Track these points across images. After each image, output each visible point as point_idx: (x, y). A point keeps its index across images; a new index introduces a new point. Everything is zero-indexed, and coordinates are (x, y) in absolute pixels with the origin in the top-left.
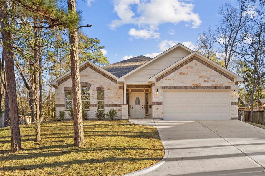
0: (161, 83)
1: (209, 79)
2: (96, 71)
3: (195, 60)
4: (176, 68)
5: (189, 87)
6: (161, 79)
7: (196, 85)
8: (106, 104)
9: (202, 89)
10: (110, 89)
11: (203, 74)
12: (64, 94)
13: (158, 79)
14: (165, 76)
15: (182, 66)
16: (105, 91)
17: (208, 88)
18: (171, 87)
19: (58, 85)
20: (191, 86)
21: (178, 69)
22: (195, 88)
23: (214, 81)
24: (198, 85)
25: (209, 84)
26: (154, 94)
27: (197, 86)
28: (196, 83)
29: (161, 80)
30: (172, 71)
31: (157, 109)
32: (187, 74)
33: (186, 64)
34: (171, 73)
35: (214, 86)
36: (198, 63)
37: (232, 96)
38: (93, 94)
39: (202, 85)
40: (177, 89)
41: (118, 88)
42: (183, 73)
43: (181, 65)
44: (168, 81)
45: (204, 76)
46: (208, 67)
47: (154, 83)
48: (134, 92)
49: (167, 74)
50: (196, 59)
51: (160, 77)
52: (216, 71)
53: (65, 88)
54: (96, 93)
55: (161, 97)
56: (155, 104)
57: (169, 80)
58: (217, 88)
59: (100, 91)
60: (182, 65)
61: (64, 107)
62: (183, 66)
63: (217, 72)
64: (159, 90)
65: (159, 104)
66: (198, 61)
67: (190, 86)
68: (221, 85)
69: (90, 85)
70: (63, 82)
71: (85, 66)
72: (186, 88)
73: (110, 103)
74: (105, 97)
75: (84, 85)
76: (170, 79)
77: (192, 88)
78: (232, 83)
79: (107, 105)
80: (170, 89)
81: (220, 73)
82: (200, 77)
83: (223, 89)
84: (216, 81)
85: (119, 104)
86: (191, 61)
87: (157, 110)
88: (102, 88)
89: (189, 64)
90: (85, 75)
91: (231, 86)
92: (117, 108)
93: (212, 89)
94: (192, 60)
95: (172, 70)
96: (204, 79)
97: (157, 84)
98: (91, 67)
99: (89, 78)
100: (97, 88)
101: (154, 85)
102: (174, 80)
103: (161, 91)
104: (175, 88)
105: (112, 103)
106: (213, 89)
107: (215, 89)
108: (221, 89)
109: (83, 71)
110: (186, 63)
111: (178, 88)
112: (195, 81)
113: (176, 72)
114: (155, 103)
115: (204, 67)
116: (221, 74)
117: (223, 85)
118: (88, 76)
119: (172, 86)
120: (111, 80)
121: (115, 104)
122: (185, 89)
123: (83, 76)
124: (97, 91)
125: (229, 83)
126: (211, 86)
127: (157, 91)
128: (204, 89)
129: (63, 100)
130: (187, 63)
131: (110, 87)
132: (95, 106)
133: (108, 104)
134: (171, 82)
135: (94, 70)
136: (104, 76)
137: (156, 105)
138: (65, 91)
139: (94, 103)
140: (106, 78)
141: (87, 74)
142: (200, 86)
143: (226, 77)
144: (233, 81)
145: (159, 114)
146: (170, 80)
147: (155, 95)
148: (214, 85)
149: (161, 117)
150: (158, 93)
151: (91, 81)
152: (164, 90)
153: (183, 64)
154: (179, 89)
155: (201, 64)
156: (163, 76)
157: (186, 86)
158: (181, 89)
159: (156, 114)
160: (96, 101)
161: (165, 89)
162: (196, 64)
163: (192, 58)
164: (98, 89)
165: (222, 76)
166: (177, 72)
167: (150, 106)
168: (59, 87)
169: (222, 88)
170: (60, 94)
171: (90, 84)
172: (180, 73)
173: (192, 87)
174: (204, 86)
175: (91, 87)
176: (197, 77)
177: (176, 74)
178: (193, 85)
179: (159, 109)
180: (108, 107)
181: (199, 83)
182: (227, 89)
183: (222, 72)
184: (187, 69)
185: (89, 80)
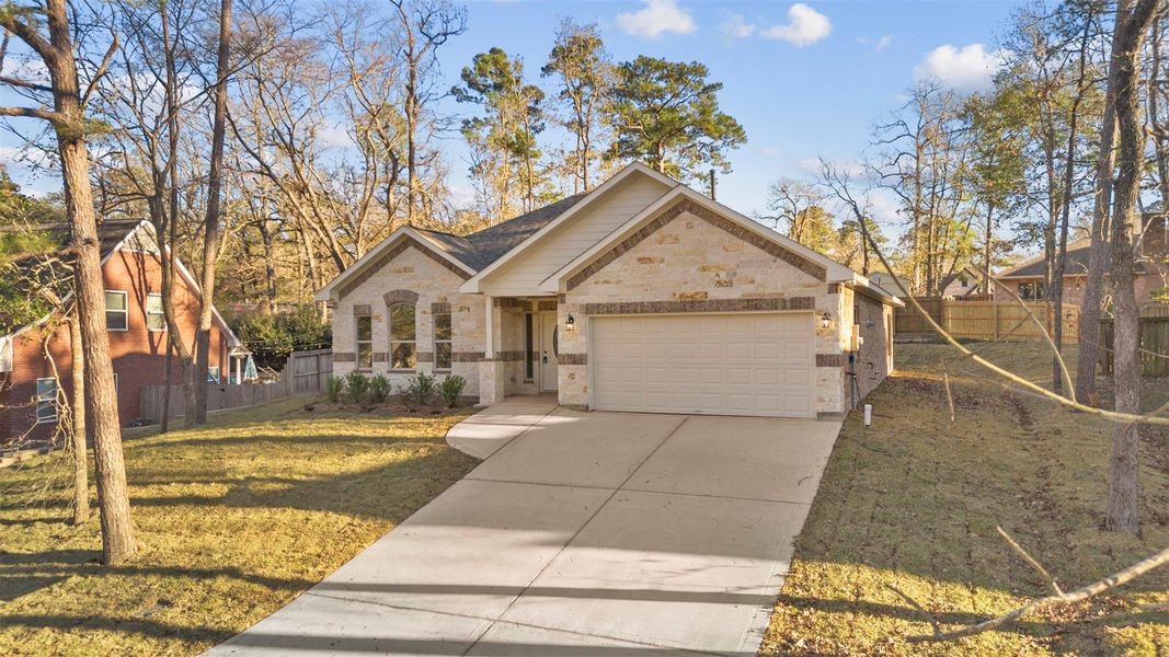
0: (583, 294)
1: (735, 274)
2: (428, 256)
3: (686, 213)
4: (626, 244)
5: (666, 305)
6: (582, 280)
7: (692, 297)
9: (710, 310)
10: (465, 308)
11: (714, 258)
12: (352, 325)
13: (573, 281)
14: (593, 272)
15: (644, 236)
16: (453, 315)
17: (730, 305)
18: (611, 304)
19: (339, 301)
20: (672, 300)
21: (634, 245)
22: (688, 306)
23: (752, 282)
24: (698, 298)
25: (734, 293)
26: (562, 329)
27: (692, 302)
28: (689, 290)
29: (581, 285)
30: (616, 252)
31: (572, 376)
32: (662, 261)
33: (656, 229)
34: (613, 259)
35: (752, 300)
36: (698, 221)
37: (818, 334)
38: (425, 325)
39: (709, 298)
40: (628, 312)
42: (650, 260)
43: (642, 234)
44: (602, 288)
45: (716, 267)
46: (732, 232)
47: (563, 295)
49: (600, 263)
50: (690, 210)
51: (579, 275)
52: (757, 246)
53: (355, 307)
54: (431, 320)
55: (583, 339)
56: (564, 360)
57: (605, 285)
58: (764, 304)
59: (441, 313)
60: (644, 232)
61: (354, 360)
62: (649, 234)
63: (763, 248)
64: (576, 315)
65: (577, 360)
66: (696, 214)
67: (670, 302)
68: (777, 294)
69: (416, 296)
70: (350, 291)
72: (656, 308)
73: (465, 351)
74: (453, 333)
75: (402, 298)
76: (609, 280)
77: (678, 306)
78: (817, 285)
79: (459, 357)
80: (608, 312)
81: (771, 252)
82: (704, 269)
83: (784, 308)
84: (758, 279)
86: (675, 216)
87: (571, 381)
88: (445, 304)
89: (666, 229)
90: (402, 268)
91: (814, 298)
93: (744, 308)
94: (679, 213)
95: (615, 249)
96: (718, 275)
97: (569, 299)
98: (418, 246)
99: (413, 278)
100: (433, 304)
101: (563, 302)
102: (620, 282)
103: (581, 320)
104: (626, 309)
106: (748, 308)
107: (757, 308)
108: (776, 308)
109: (399, 256)
110: (657, 223)
111: (632, 308)
112: (686, 283)
113: (626, 256)
115: (718, 234)
116: (778, 256)
118: (411, 270)
119: (613, 302)
121: (480, 353)
122: (656, 311)
123: (398, 272)
124: (433, 313)
125: (804, 286)
126: (740, 300)
127: (571, 320)
128: (718, 309)
129: (350, 341)
130: (661, 226)
131: (466, 303)
132: (428, 357)
133: (462, 354)
134: (612, 289)
137: (569, 363)
138: (355, 315)
139: (428, 351)
141: (409, 265)
142: (703, 301)
143: (795, 265)
144: (822, 278)
145: (577, 393)
146: (608, 282)
148: (751, 295)
149: (582, 402)
150: (570, 326)
151: (418, 287)
152: (590, 316)
153: (649, 229)
154: (636, 312)
155: (705, 224)
156: (586, 272)
157: (657, 300)
158: (642, 311)
159: (569, 393)
160: (432, 342)
161: (592, 313)
162: (691, 227)
163: (676, 208)
164: (436, 308)
165: (780, 262)
166: (630, 256)
168: (340, 304)
169: (780, 304)
171: (416, 294)
172: (640, 260)
173: (676, 303)
174: (718, 301)
175: (418, 303)
176: (693, 271)
177: (626, 263)
178: (681, 296)
179: (576, 376)
180: (461, 361)
181: (699, 289)
182: (800, 308)
183: (782, 249)
184: (661, 244)
185: (413, 282)
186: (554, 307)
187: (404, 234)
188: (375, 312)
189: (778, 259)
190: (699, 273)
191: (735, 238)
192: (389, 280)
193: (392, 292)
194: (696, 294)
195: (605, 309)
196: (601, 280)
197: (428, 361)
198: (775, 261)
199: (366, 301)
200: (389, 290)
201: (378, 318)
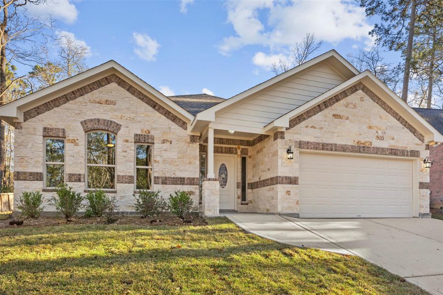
0: (297, 133)
1: (385, 133)
2: (133, 94)
3: (360, 91)
4: (326, 104)
5: (350, 148)
7: (364, 144)
8: (158, 178)
9: (373, 153)
10: (167, 141)
11: (375, 122)
12: (41, 146)
14: (304, 119)
15: (337, 101)
16: (156, 146)
17: (381, 151)
19: (25, 121)
20: (352, 144)
21: (331, 105)
22: (361, 150)
23: (393, 139)
24: (367, 145)
25: (384, 144)
27: (364, 147)
28: (362, 139)
30: (319, 108)
31: (288, 192)
32: (347, 118)
33: (344, 97)
34: (318, 112)
35: (393, 149)
36: (367, 98)
38: (126, 152)
39: (372, 146)
40: (327, 150)
41: (189, 140)
42: (340, 117)
43: (336, 98)
44: (310, 130)
45: (376, 127)
46: (384, 108)
47: (282, 133)
49: (309, 114)
50: (363, 90)
52: (395, 118)
53: (45, 129)
54: (133, 148)
55: (297, 166)
56: (282, 180)
57: (313, 129)
58: (399, 153)
59: (144, 144)
61: (41, 179)
62: (340, 100)
63: (399, 120)
64: (293, 149)
65: (293, 181)
66: (366, 93)
67: (352, 146)
68: (405, 147)
69: (118, 127)
70: (38, 114)
71: (106, 78)
72: (344, 148)
73: (167, 175)
74: (155, 161)
75: (102, 127)
76: (315, 126)
77: (356, 149)
78: (421, 144)
79: (160, 180)
80: (314, 148)
81: (402, 123)
82: (370, 128)
83: (407, 156)
84: (396, 138)
85: (189, 178)
87: (288, 196)
88: (148, 136)
89: (350, 99)
90: (104, 100)
91: (419, 151)
92: (185, 186)
93: (389, 154)
94: (357, 90)
95: (319, 106)
96: (377, 132)
99: (115, 111)
100: (136, 135)
101: (282, 138)
102: (322, 128)
106: (391, 154)
107: (395, 154)
108: (404, 156)
109: (100, 89)
110: (344, 94)
111: (329, 147)
112: (361, 134)
113: (326, 111)
114: (284, 179)
115: (377, 108)
116: (405, 125)
117: (407, 148)
118: (113, 103)
119: (317, 142)
120: (171, 120)
121: (181, 178)
122: (344, 151)
123: (98, 103)
124: (135, 142)
125: (416, 144)
126: (388, 149)
127: (289, 151)
128: (377, 153)
129: (38, 161)
130: (347, 96)
131: (169, 137)
132: (130, 180)
133: (162, 178)
134: (317, 132)
135: (128, 90)
136: (154, 107)
137: (286, 183)
138: (44, 136)
139: (128, 174)
140: (158, 114)
141: (110, 98)
142: (369, 147)
143: (412, 132)
144: (423, 141)
145: (291, 205)
146: (315, 128)
147: (284, 160)
148: (392, 146)
149: (295, 211)
151: (121, 118)
152: (302, 150)
153: (340, 97)
154: (332, 150)
155: (370, 100)
157: (345, 144)
158: (336, 150)
159: (286, 205)
160: (133, 167)
161: (303, 148)
162: (363, 101)
163: (355, 86)
164: (138, 139)
166: (328, 112)
167: (249, 184)
168: (24, 125)
169: (406, 153)
170: (30, 145)
171: (118, 125)
172: (334, 115)
173: (355, 146)
174: (376, 148)
175: (120, 132)
176: (365, 127)
177: (325, 116)
178: (358, 143)
179: (292, 193)
180: (163, 183)
181: (367, 140)
183: (407, 122)
184: (346, 107)
185: (116, 113)
186: (224, 151)
187: (113, 68)
188: (70, 135)
189: (405, 128)
190: (367, 129)
191: (385, 112)
192: (88, 109)
193: (91, 120)
194: (366, 142)
195: (312, 146)
196: (310, 126)
197: (130, 183)
199: (61, 126)
200: (87, 118)
201: (73, 141)
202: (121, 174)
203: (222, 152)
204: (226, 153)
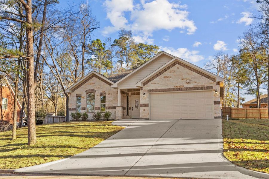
0: (148, 87)
1: (191, 80)
3: (177, 65)
4: (161, 73)
5: (172, 89)
6: (147, 83)
8: (107, 107)
9: (184, 90)
10: (110, 94)
11: (185, 76)
12: (75, 100)
13: (145, 84)
14: (151, 81)
15: (166, 71)
16: (106, 96)
17: (190, 89)
18: (156, 90)
20: (173, 88)
21: (163, 73)
22: (178, 89)
23: (196, 82)
24: (181, 87)
25: (191, 86)
26: (142, 97)
27: (179, 88)
28: (178, 85)
29: (147, 85)
30: (157, 75)
31: (144, 110)
32: (171, 77)
33: (169, 69)
34: (157, 77)
35: (196, 87)
37: (214, 96)
38: (97, 99)
39: (184, 87)
40: (161, 91)
42: (167, 77)
43: (165, 70)
44: (153, 85)
45: (186, 79)
46: (190, 70)
47: (142, 87)
48: (133, 95)
49: (153, 78)
51: (147, 82)
52: (197, 73)
53: (76, 94)
55: (148, 99)
58: (199, 88)
59: (103, 96)
61: (75, 110)
63: (199, 73)
64: (146, 93)
65: (146, 105)
66: (180, 65)
68: (203, 85)
69: (95, 91)
70: (75, 90)
71: (92, 76)
72: (169, 90)
73: (110, 106)
74: (106, 101)
75: (91, 92)
77: (175, 89)
78: (213, 83)
80: (155, 92)
81: (201, 75)
82: (182, 79)
83: (205, 89)
84: (197, 82)
86: (174, 65)
88: (104, 93)
89: (172, 69)
90: (91, 83)
91: (213, 86)
93: (194, 90)
96: (186, 81)
97: (144, 88)
98: (96, 76)
99: (95, 86)
100: (100, 93)
101: (142, 89)
102: (158, 83)
103: (147, 94)
104: (160, 90)
105: (112, 106)
106: (195, 89)
107: (197, 89)
108: (203, 89)
109: (91, 80)
110: (169, 67)
112: (177, 83)
113: (160, 76)
115: (186, 70)
116: (203, 75)
118: (94, 83)
122: (169, 91)
124: (100, 96)
125: (210, 83)
126: (193, 87)
127: (144, 94)
128: (187, 90)
129: (74, 104)
131: (111, 92)
134: (156, 85)
135: (98, 78)
136: (106, 83)
137: (143, 106)
138: (76, 97)
139: (98, 106)
140: (107, 85)
143: (207, 78)
144: (215, 81)
145: (146, 115)
146: (155, 84)
148: (195, 86)
149: (147, 117)
150: (144, 96)
153: (167, 69)
154: (163, 91)
155: (183, 67)
156: (149, 81)
157: (169, 88)
158: (165, 91)
159: (143, 115)
160: (100, 104)
161: (150, 92)
162: (179, 68)
163: (174, 63)
165: (203, 77)
168: (72, 94)
169: (204, 88)
170: (73, 100)
172: (164, 77)
174: (186, 88)
175: (96, 93)
176: (180, 80)
177: (160, 78)
178: (176, 87)
179: (146, 110)
180: (109, 109)
181: (181, 85)
182: (209, 89)
183: (204, 74)
184: (170, 73)
185: (95, 87)
186: (135, 94)
187: (93, 73)
191: (191, 71)
192: (87, 87)
196: (153, 83)
197: (98, 110)
198: (202, 77)
199: (80, 93)
200: (87, 89)
201: (83, 97)
202: (96, 107)
203: (135, 95)
204: (136, 95)
